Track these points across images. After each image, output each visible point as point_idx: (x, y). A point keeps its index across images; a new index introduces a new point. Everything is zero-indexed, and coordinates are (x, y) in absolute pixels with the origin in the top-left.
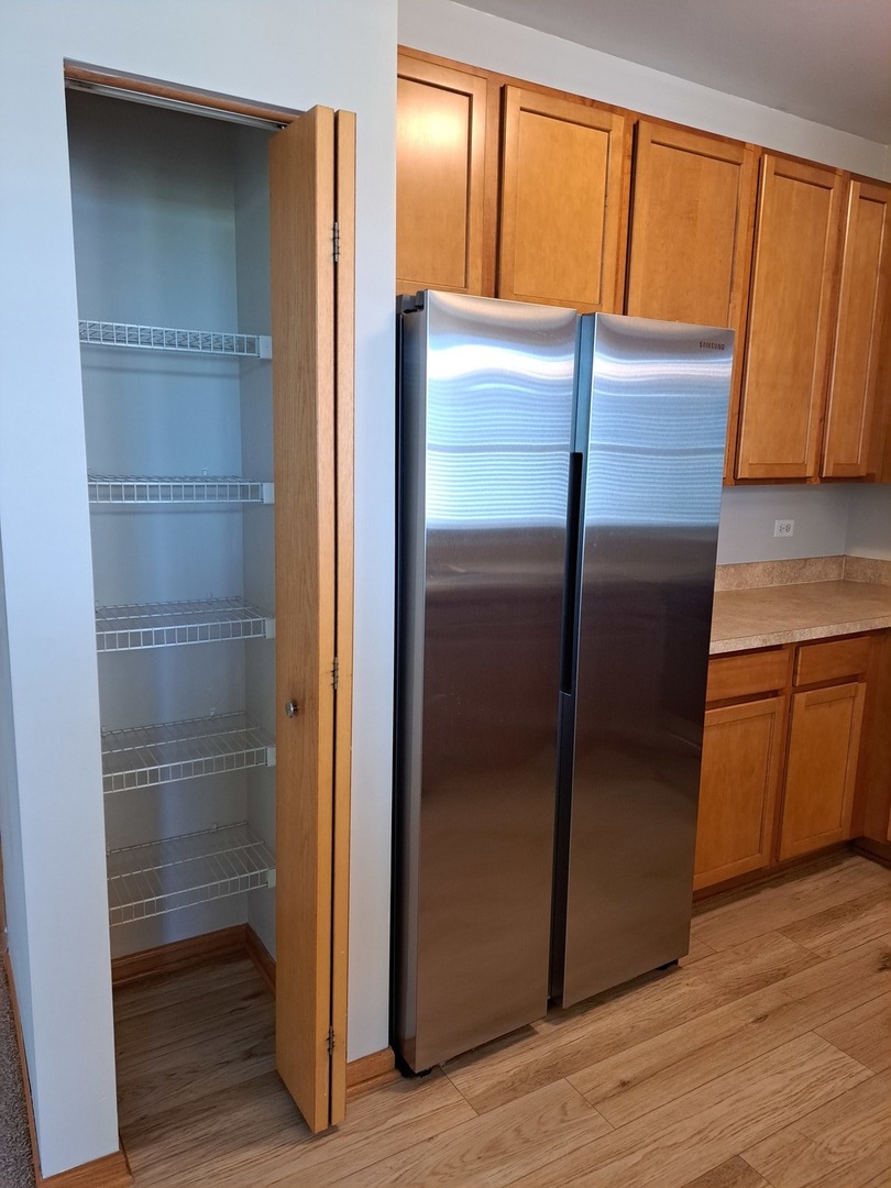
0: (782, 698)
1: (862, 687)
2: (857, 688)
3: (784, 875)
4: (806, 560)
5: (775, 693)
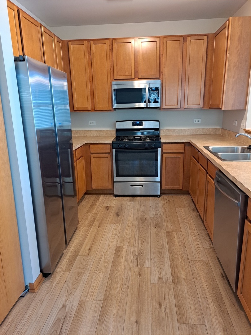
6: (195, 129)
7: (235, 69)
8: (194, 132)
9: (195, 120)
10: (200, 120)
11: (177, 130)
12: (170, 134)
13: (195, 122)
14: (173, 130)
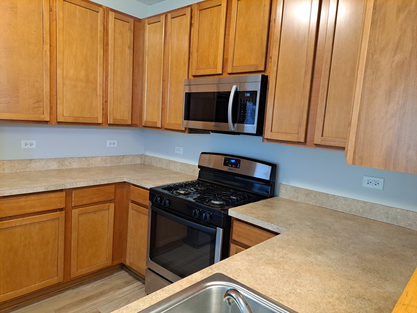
0: (63, 212)
1: (112, 205)
2: (109, 206)
3: (82, 283)
4: (124, 156)
5: (61, 210)
6: (364, 202)
7: (402, 16)
8: (361, 210)
9: (366, 179)
10: (381, 181)
11: (316, 193)
12: (299, 200)
13: (365, 184)
14: (309, 193)
